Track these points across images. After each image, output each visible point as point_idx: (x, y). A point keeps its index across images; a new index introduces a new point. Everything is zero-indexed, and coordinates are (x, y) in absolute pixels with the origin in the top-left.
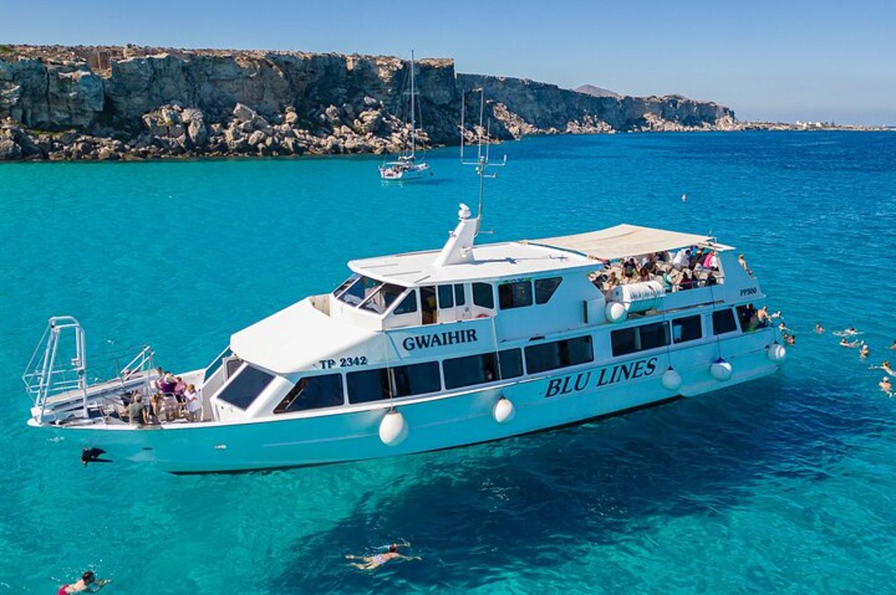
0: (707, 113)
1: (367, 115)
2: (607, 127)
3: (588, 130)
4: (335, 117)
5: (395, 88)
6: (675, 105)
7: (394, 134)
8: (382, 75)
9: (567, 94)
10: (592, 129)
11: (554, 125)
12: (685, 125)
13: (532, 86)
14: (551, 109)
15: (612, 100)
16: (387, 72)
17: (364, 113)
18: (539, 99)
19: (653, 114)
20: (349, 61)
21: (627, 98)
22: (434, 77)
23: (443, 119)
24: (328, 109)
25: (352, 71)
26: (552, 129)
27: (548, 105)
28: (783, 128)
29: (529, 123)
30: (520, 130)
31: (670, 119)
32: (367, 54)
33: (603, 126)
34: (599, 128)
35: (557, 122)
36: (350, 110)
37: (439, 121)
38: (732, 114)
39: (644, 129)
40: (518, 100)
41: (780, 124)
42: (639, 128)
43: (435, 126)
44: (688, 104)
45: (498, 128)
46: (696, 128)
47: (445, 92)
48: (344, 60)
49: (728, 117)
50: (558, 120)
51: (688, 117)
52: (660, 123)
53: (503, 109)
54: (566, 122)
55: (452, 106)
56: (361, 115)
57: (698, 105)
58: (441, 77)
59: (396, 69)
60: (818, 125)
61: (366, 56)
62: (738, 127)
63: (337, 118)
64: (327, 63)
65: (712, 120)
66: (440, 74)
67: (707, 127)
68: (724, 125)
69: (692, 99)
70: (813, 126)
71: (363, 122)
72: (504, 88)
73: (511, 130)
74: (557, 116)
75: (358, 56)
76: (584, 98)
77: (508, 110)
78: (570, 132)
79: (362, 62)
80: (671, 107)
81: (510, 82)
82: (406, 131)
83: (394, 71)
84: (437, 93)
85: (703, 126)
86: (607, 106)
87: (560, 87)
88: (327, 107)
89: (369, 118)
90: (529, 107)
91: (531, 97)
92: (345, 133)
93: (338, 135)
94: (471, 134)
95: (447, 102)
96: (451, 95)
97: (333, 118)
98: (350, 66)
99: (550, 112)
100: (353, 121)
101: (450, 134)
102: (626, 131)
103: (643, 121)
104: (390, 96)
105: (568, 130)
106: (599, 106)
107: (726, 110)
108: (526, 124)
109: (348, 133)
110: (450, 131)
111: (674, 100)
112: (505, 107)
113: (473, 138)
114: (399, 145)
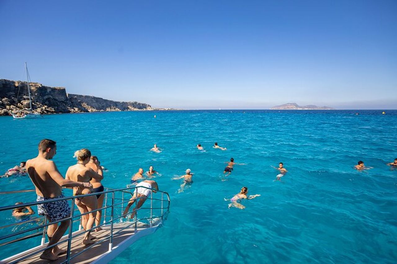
0: (144, 106)
1: (25, 102)
2: (118, 110)
3: (113, 110)
4: (7, 102)
5: (39, 93)
6: (136, 104)
7: (38, 109)
8: (33, 89)
9: (106, 101)
10: (114, 110)
11: (102, 109)
12: (139, 109)
13: (94, 98)
14: (101, 104)
15: (119, 102)
16: (35, 88)
17: (23, 101)
18: (97, 101)
19: (131, 106)
20: (16, 83)
21: (123, 102)
22: (57, 92)
23: (61, 105)
24: (3, 99)
25: (18, 87)
26: (102, 110)
27: (100, 103)
28: (162, 110)
29: (95, 109)
30: (92, 111)
31: (135, 107)
32: (25, 81)
33: (117, 109)
34: (116, 110)
35: (103, 108)
36: (16, 100)
37: (59, 106)
38: (150, 106)
39: (129, 110)
40: (91, 102)
41: (162, 109)
42: (127, 110)
43: (58, 107)
44: (139, 104)
45: (83, 109)
46: (142, 110)
47: (62, 97)
48: (14, 82)
49: (149, 107)
50: (104, 108)
51: (140, 107)
52: (133, 109)
53: (85, 104)
54: (106, 108)
55: (65, 101)
56: (22, 102)
57: (142, 104)
58: (60, 92)
59: (38, 87)
60: (170, 109)
61: (25, 82)
62: (152, 110)
63: (8, 103)
64: (4, 83)
65: (146, 108)
66: (60, 91)
67: (145, 109)
68: (149, 109)
69: (140, 102)
70: (169, 109)
71: (22, 104)
72: (85, 99)
73: (89, 110)
74: (103, 106)
75: (20, 81)
76: (111, 102)
77: (87, 105)
78: (108, 111)
79: (22, 84)
80: (135, 105)
81: (86, 97)
82: (44, 108)
83: (38, 88)
84: (59, 97)
85: (143, 109)
86: (118, 104)
87: (103, 98)
88: (2, 98)
89: (26, 103)
90: (94, 104)
91: (94, 101)
92: (13, 108)
93: (8, 109)
94: (73, 110)
95: (63, 100)
96: (65, 98)
97: (6, 103)
98: (17, 85)
99: (101, 105)
100: (17, 104)
101: (64, 110)
102: (124, 111)
103: (128, 108)
104: (37, 96)
105: (107, 110)
106: (116, 104)
107: (149, 105)
108: (93, 109)
109: (14, 108)
110: (64, 109)
111: (136, 103)
112: (86, 104)
113: (73, 111)
114: (40, 112)
